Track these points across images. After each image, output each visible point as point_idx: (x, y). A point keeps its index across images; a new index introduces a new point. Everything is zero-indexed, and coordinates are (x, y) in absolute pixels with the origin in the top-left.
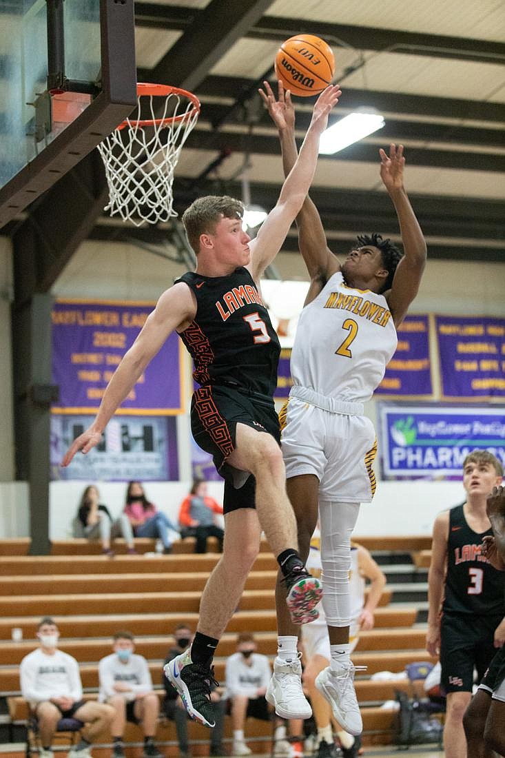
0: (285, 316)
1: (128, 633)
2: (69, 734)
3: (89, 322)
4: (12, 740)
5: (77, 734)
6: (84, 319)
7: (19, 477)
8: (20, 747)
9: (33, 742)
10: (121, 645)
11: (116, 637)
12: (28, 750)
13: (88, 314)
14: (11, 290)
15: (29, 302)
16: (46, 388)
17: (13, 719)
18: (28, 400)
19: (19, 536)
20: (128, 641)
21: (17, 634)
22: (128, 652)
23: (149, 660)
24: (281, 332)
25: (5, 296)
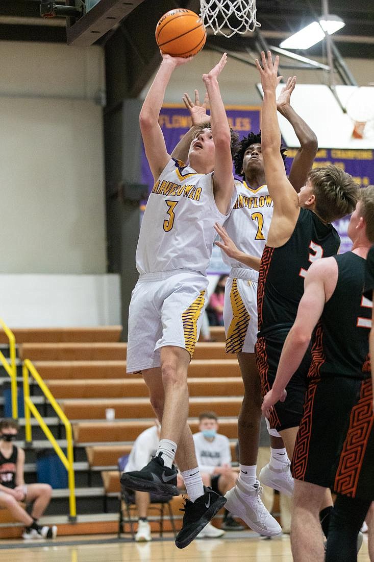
0: (361, 120)
1: (213, 413)
2: (159, 506)
3: (176, 126)
4: (105, 511)
5: (166, 505)
6: (171, 122)
7: (110, 270)
8: (114, 517)
9: (125, 513)
10: (206, 424)
11: (201, 417)
12: (121, 520)
13: (175, 118)
14: (103, 95)
15: (120, 107)
16: (136, 186)
17: (106, 492)
18: (120, 199)
19: (111, 324)
20: (213, 421)
21: (110, 414)
22: (213, 431)
23: (231, 440)
24: (356, 135)
25: (97, 100)
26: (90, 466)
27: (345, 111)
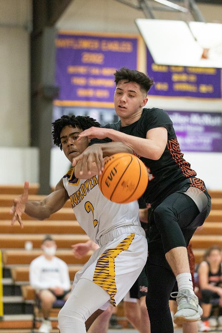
0: (207, 47)
4: (23, 313)
6: (77, 44)
7: (32, 145)
8: (28, 318)
9: (37, 314)
12: (34, 320)
13: (80, 41)
16: (51, 88)
17: (25, 299)
18: (39, 96)
21: (29, 246)
24: (204, 57)
25: (26, 28)
26: (14, 281)
27: (196, 40)
